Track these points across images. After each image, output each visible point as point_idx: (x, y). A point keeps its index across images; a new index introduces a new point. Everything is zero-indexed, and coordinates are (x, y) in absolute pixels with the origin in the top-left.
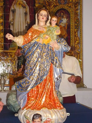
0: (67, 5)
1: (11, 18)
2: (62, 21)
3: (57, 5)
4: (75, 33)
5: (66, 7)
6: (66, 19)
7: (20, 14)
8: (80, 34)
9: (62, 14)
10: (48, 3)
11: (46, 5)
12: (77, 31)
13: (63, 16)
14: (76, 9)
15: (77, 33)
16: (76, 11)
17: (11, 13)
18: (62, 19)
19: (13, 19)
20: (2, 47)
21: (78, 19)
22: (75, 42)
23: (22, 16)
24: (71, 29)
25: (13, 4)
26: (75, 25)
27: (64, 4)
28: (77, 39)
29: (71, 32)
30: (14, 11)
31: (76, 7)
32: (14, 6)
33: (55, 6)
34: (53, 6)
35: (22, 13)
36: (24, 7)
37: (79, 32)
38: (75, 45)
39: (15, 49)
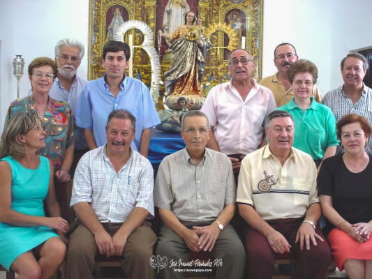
0: (243, 4)
1: (165, 21)
2: (235, 25)
3: (228, 5)
4: (253, 42)
5: (240, 7)
6: (240, 23)
7: (177, 16)
8: (260, 44)
9: (235, 16)
11: (213, 3)
12: (256, 40)
13: (236, 19)
14: (254, 10)
15: (255, 43)
16: (254, 12)
17: (165, 15)
18: (235, 23)
19: (168, 23)
21: (257, 24)
23: (180, 19)
25: (169, 3)
26: (253, 33)
27: (238, 3)
28: (255, 51)
30: (169, 13)
31: (254, 7)
32: (169, 5)
33: (225, 6)
34: (222, 5)
35: (180, 14)
36: (183, 7)
37: (258, 41)
39: (169, 63)
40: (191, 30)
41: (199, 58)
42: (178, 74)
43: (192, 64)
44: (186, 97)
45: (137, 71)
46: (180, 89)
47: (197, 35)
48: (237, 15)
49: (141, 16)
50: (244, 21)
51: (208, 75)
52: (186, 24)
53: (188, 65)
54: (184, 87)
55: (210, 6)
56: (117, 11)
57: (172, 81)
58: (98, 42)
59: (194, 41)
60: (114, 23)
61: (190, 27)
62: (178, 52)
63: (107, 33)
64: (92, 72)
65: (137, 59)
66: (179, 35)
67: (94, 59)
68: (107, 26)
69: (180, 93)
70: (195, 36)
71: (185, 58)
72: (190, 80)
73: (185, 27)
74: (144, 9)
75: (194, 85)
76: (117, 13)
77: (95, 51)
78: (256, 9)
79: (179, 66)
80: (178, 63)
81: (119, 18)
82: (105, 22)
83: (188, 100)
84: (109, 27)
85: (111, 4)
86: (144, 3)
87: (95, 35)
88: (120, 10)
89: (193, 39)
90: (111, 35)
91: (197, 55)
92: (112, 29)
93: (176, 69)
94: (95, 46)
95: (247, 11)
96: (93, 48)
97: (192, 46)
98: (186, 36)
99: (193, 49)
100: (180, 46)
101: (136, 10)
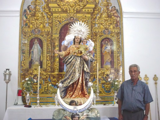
0: (111, 35)
2: (107, 47)
3: (102, 35)
4: (118, 57)
5: (109, 37)
6: (110, 46)
8: (122, 58)
9: (107, 42)
10: (95, 34)
11: (93, 35)
12: (120, 55)
13: (107, 44)
14: (118, 38)
15: (119, 57)
16: (118, 39)
18: (107, 46)
20: (58, 70)
21: (120, 46)
22: (118, 64)
24: (115, 55)
26: (118, 51)
27: (108, 34)
28: (119, 62)
29: (114, 56)
31: (118, 36)
33: (100, 36)
34: (98, 36)
37: (121, 56)
38: (118, 68)
40: (78, 48)
41: (85, 69)
42: (70, 82)
43: (80, 74)
44: (76, 100)
45: (48, 77)
46: (72, 93)
47: (83, 52)
48: (108, 41)
49: (50, 44)
50: (112, 45)
51: (92, 78)
52: (74, 44)
53: (77, 75)
54: (74, 92)
55: (91, 36)
56: (36, 41)
57: (65, 87)
58: (25, 60)
59: (81, 57)
60: (34, 48)
61: (78, 46)
62: (69, 65)
63: (30, 54)
64: (21, 78)
65: (48, 69)
66: (70, 52)
67: (22, 70)
68: (30, 50)
69: (71, 96)
70: (81, 53)
71: (75, 70)
72: (79, 86)
73: (74, 46)
74: (52, 39)
75: (82, 90)
76: (36, 42)
77: (23, 65)
78: (119, 37)
79: (70, 75)
80: (69, 73)
81: (37, 45)
82: (29, 48)
83: (78, 102)
84: (31, 51)
85: (32, 37)
86: (52, 36)
87: (23, 55)
88: (38, 40)
89: (80, 55)
90: (32, 55)
91: (83, 67)
92: (33, 52)
93: (68, 78)
94: (23, 62)
95: (113, 39)
96: (21, 63)
97: (79, 60)
98: (75, 53)
99: (80, 62)
100: (70, 60)
101: (47, 40)
